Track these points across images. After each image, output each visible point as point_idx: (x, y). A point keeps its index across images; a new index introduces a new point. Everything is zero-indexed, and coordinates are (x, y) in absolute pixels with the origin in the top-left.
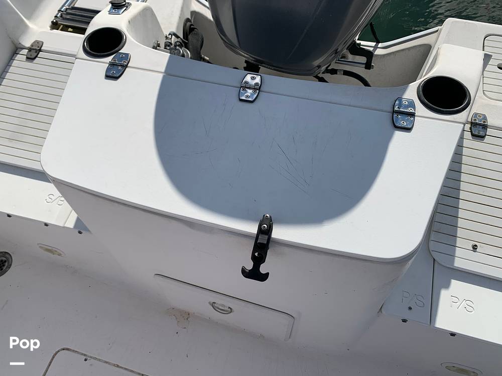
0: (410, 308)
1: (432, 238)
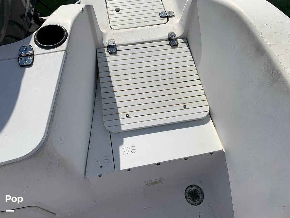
0: (101, 167)
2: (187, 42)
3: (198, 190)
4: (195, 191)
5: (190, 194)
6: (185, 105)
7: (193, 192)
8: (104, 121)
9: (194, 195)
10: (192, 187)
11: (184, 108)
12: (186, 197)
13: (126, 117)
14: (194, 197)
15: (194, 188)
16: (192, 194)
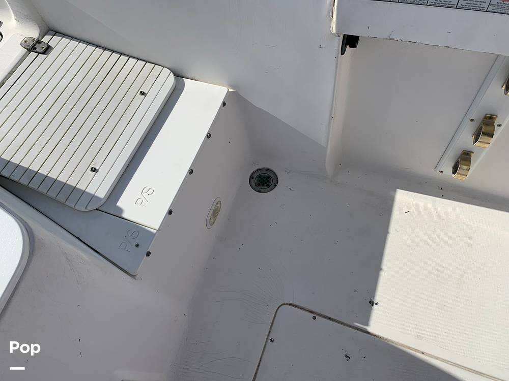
0: (137, 245)
1: (73, 205)
2: (56, 33)
3: (260, 172)
4: (260, 176)
5: (259, 185)
6: (141, 92)
7: (260, 181)
8: (75, 206)
9: (264, 181)
10: (253, 178)
11: (144, 96)
12: (259, 191)
13: (94, 173)
14: (266, 183)
15: (255, 176)
16: (261, 183)
